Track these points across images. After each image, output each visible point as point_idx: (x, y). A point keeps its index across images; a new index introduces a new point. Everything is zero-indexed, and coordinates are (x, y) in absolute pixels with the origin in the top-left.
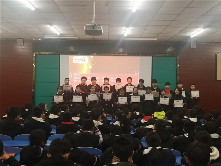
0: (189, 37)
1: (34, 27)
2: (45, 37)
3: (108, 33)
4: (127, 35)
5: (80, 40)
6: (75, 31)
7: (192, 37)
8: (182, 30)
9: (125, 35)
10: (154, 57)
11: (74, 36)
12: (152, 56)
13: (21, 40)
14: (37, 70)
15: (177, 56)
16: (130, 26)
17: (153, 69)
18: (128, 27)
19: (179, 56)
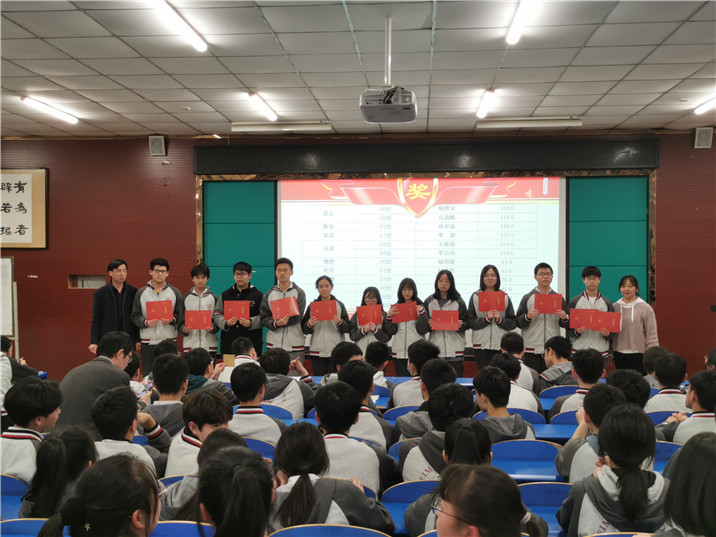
0: (690, 112)
1: (202, 101)
2: (234, 130)
3: (426, 111)
4: (489, 113)
5: (337, 134)
6: (324, 109)
7: (699, 112)
8: (667, 92)
9: (481, 115)
11: (321, 124)
12: (568, 178)
13: (159, 140)
14: (209, 228)
15: (648, 177)
16: (497, 87)
17: (571, 219)
18: (491, 89)
19: (654, 176)
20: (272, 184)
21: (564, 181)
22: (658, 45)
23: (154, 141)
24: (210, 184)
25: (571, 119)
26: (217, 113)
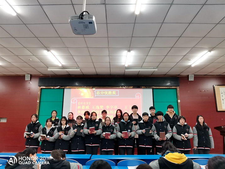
0: (190, 66)
1: (34, 55)
2: (48, 70)
3: (109, 63)
4: (128, 65)
5: (84, 75)
6: (76, 62)
7: (193, 66)
8: (186, 55)
9: (126, 65)
11: (77, 68)
12: (153, 89)
13: (28, 76)
14: (41, 103)
15: (176, 89)
16: (131, 50)
17: (154, 101)
18: (129, 51)
19: (178, 88)
20: (63, 90)
21: (152, 90)
22: (190, 23)
24: (43, 90)
25: (154, 68)
26: (42, 63)
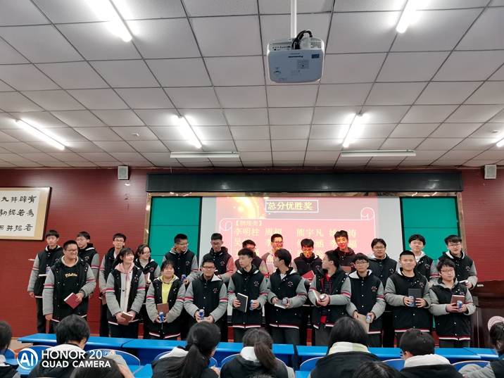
0: (494, 146)
1: (146, 126)
3: (306, 141)
5: (243, 167)
6: (235, 139)
7: (499, 145)
8: (487, 122)
9: (346, 145)
10: (403, 200)
11: (232, 153)
12: (401, 198)
13: (125, 170)
14: (153, 229)
15: (455, 198)
16: (365, 111)
17: (405, 226)
18: (360, 113)
19: (460, 196)
20: (199, 199)
23: (121, 169)
26: (159, 141)
